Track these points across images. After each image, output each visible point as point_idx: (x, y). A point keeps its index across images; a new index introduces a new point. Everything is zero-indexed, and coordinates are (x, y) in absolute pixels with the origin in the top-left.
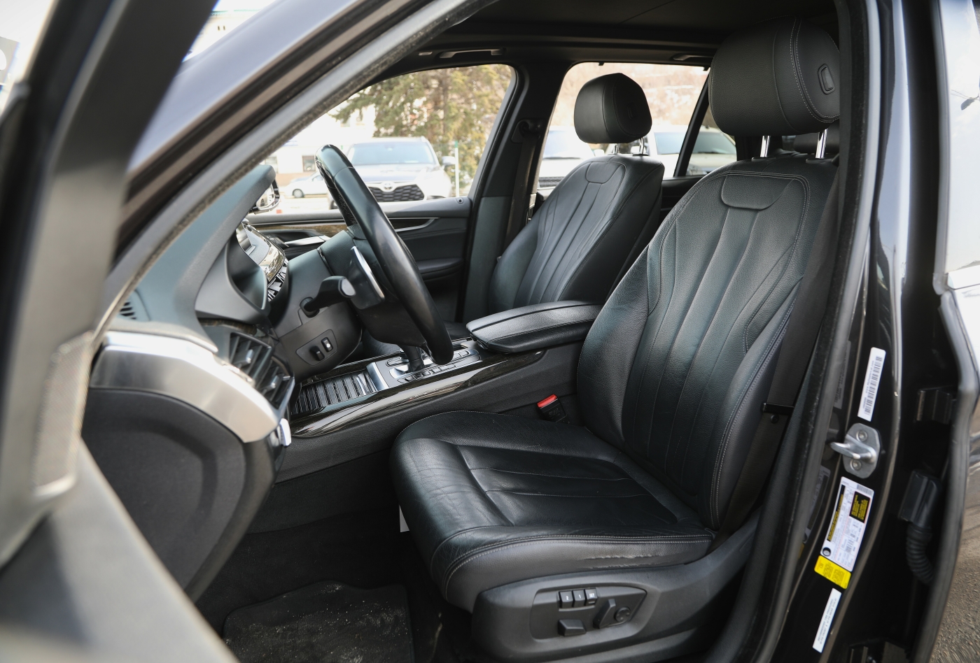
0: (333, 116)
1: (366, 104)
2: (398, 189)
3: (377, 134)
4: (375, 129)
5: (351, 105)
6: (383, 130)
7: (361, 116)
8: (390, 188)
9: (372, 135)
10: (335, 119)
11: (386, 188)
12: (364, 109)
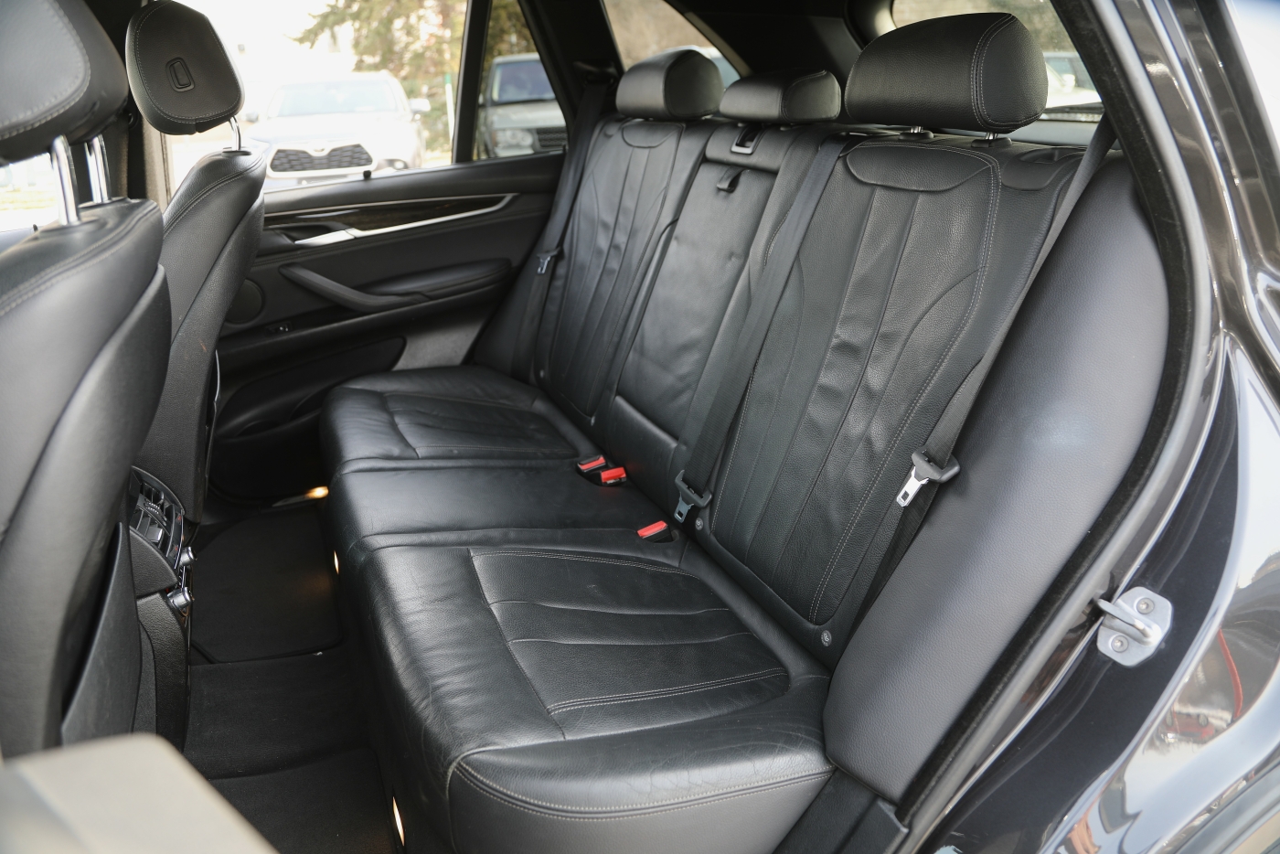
0: (295, 40)
1: (341, 21)
2: (334, 150)
3: (360, 66)
4: (355, 59)
5: (318, 24)
6: (369, 60)
7: (334, 37)
8: (323, 150)
9: (353, 67)
10: (297, 43)
11: (316, 151)
12: (337, 28)
